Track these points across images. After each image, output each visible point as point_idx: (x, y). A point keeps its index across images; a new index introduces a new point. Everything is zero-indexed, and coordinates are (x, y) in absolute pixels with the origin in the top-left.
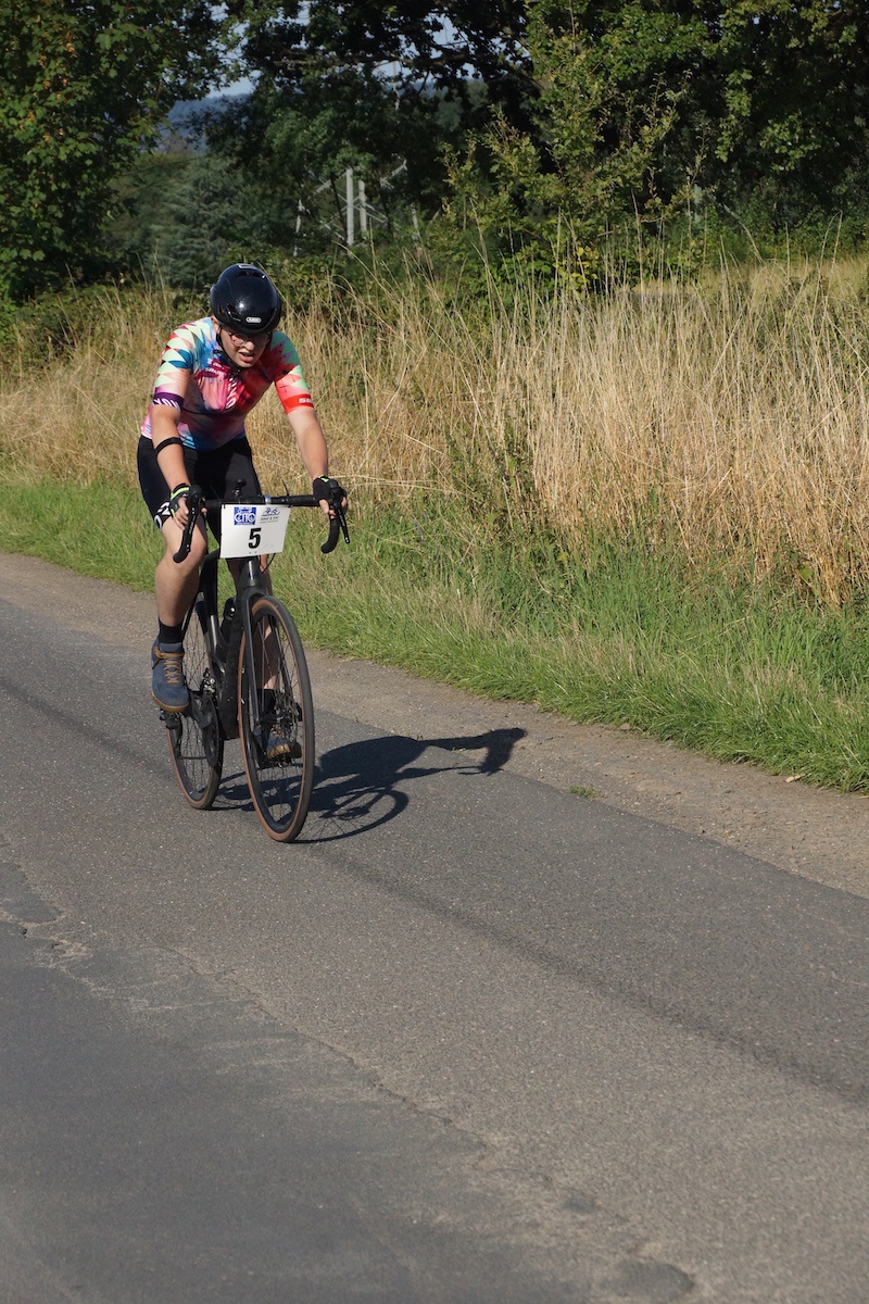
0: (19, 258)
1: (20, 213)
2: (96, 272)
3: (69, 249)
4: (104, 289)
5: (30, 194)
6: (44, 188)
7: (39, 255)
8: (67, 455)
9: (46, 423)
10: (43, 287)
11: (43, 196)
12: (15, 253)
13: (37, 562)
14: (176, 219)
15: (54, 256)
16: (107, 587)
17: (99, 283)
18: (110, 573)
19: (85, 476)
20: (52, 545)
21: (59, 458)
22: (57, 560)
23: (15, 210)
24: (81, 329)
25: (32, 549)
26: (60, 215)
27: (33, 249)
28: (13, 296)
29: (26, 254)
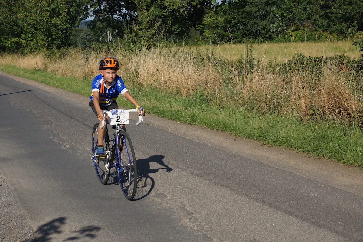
0: (58, 43)
2: (70, 45)
3: (65, 42)
4: (71, 48)
5: (59, 33)
6: (62, 32)
7: (61, 43)
9: (62, 68)
10: (61, 48)
11: (62, 33)
12: (57, 42)
13: (60, 89)
14: (81, 39)
15: (63, 43)
16: (71, 93)
18: (72, 91)
19: (68, 76)
20: (63, 86)
21: (64, 73)
22: (63, 89)
23: (57, 35)
24: (67, 54)
25: (59, 87)
26: (64, 36)
27: (60, 41)
28: (56, 49)
29: (59, 42)
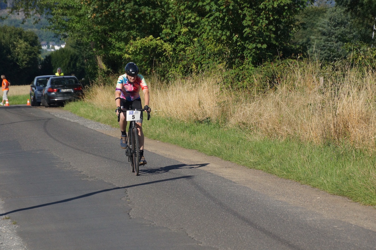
0: (256, 47)
1: (257, 29)
2: (288, 53)
3: (277, 44)
4: (291, 60)
5: (261, 21)
6: (267, 19)
7: (265, 46)
8: (274, 128)
9: (266, 115)
10: (266, 60)
11: (267, 22)
12: (254, 45)
13: (261, 172)
14: (321, 34)
15: (271, 47)
16: (291, 183)
17: (289, 58)
18: (292, 177)
19: (282, 137)
20: (268, 165)
21: (271, 130)
22: (270, 171)
23: (255, 28)
24: (281, 77)
25: (259, 167)
26: (274, 29)
27: (262, 44)
28: (253, 63)
29: (259, 46)
